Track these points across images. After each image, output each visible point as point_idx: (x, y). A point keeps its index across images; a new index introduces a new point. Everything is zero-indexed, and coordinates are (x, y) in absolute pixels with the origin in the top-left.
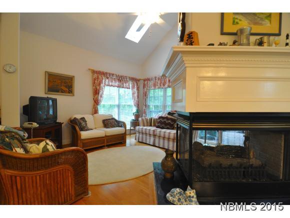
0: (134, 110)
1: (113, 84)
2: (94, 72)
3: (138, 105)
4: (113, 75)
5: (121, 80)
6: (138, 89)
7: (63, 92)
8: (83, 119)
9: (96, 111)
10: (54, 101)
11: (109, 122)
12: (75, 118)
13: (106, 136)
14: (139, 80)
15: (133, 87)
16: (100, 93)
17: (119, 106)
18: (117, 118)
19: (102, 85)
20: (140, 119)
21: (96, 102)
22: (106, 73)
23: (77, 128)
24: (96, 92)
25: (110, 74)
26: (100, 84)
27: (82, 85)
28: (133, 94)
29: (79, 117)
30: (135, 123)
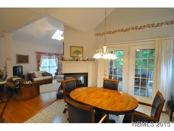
0: (57, 68)
1: (46, 57)
2: (37, 53)
3: (58, 66)
4: (46, 53)
5: (50, 55)
6: (58, 59)
7: (24, 62)
8: (34, 73)
9: (38, 70)
11: (45, 74)
12: (30, 73)
13: (44, 80)
14: (59, 54)
15: (56, 58)
16: (40, 62)
17: (49, 67)
18: (48, 72)
19: (41, 58)
20: (58, 72)
21: (39, 66)
22: (43, 53)
23: (32, 77)
24: (39, 62)
25: (45, 53)
26: (40, 58)
27: (32, 59)
28: (56, 61)
29: (32, 72)
30: (56, 74)
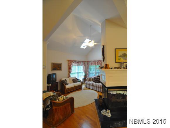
0: (84, 74)
1: (76, 64)
2: (69, 61)
3: (85, 72)
4: (75, 61)
5: (78, 63)
6: (85, 65)
7: (58, 70)
8: (65, 80)
9: (69, 76)
10: (55, 74)
11: (75, 80)
12: (63, 80)
13: (75, 87)
14: (85, 62)
15: (83, 65)
16: (71, 69)
17: (78, 73)
18: (77, 78)
19: (72, 66)
20: (87, 78)
21: (70, 72)
22: (73, 61)
23: (64, 84)
24: (70, 69)
25: (74, 61)
26: (71, 65)
27: (64, 67)
28: (83, 67)
30: (85, 80)
